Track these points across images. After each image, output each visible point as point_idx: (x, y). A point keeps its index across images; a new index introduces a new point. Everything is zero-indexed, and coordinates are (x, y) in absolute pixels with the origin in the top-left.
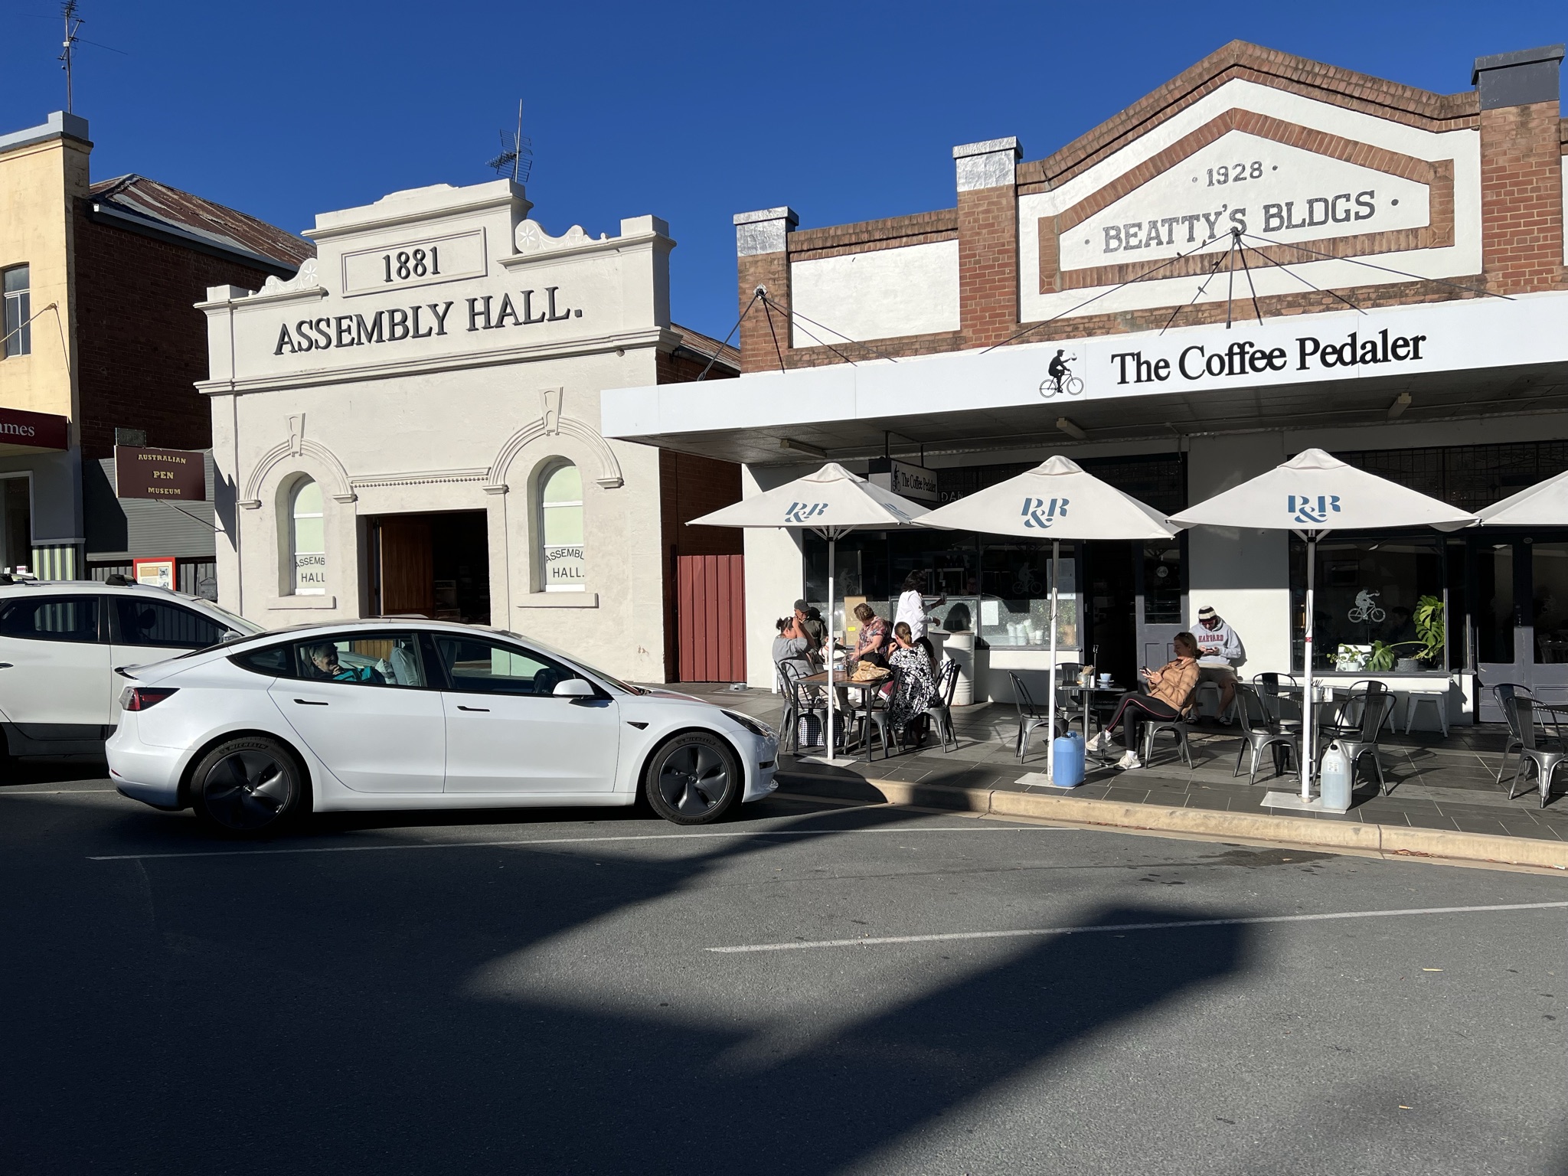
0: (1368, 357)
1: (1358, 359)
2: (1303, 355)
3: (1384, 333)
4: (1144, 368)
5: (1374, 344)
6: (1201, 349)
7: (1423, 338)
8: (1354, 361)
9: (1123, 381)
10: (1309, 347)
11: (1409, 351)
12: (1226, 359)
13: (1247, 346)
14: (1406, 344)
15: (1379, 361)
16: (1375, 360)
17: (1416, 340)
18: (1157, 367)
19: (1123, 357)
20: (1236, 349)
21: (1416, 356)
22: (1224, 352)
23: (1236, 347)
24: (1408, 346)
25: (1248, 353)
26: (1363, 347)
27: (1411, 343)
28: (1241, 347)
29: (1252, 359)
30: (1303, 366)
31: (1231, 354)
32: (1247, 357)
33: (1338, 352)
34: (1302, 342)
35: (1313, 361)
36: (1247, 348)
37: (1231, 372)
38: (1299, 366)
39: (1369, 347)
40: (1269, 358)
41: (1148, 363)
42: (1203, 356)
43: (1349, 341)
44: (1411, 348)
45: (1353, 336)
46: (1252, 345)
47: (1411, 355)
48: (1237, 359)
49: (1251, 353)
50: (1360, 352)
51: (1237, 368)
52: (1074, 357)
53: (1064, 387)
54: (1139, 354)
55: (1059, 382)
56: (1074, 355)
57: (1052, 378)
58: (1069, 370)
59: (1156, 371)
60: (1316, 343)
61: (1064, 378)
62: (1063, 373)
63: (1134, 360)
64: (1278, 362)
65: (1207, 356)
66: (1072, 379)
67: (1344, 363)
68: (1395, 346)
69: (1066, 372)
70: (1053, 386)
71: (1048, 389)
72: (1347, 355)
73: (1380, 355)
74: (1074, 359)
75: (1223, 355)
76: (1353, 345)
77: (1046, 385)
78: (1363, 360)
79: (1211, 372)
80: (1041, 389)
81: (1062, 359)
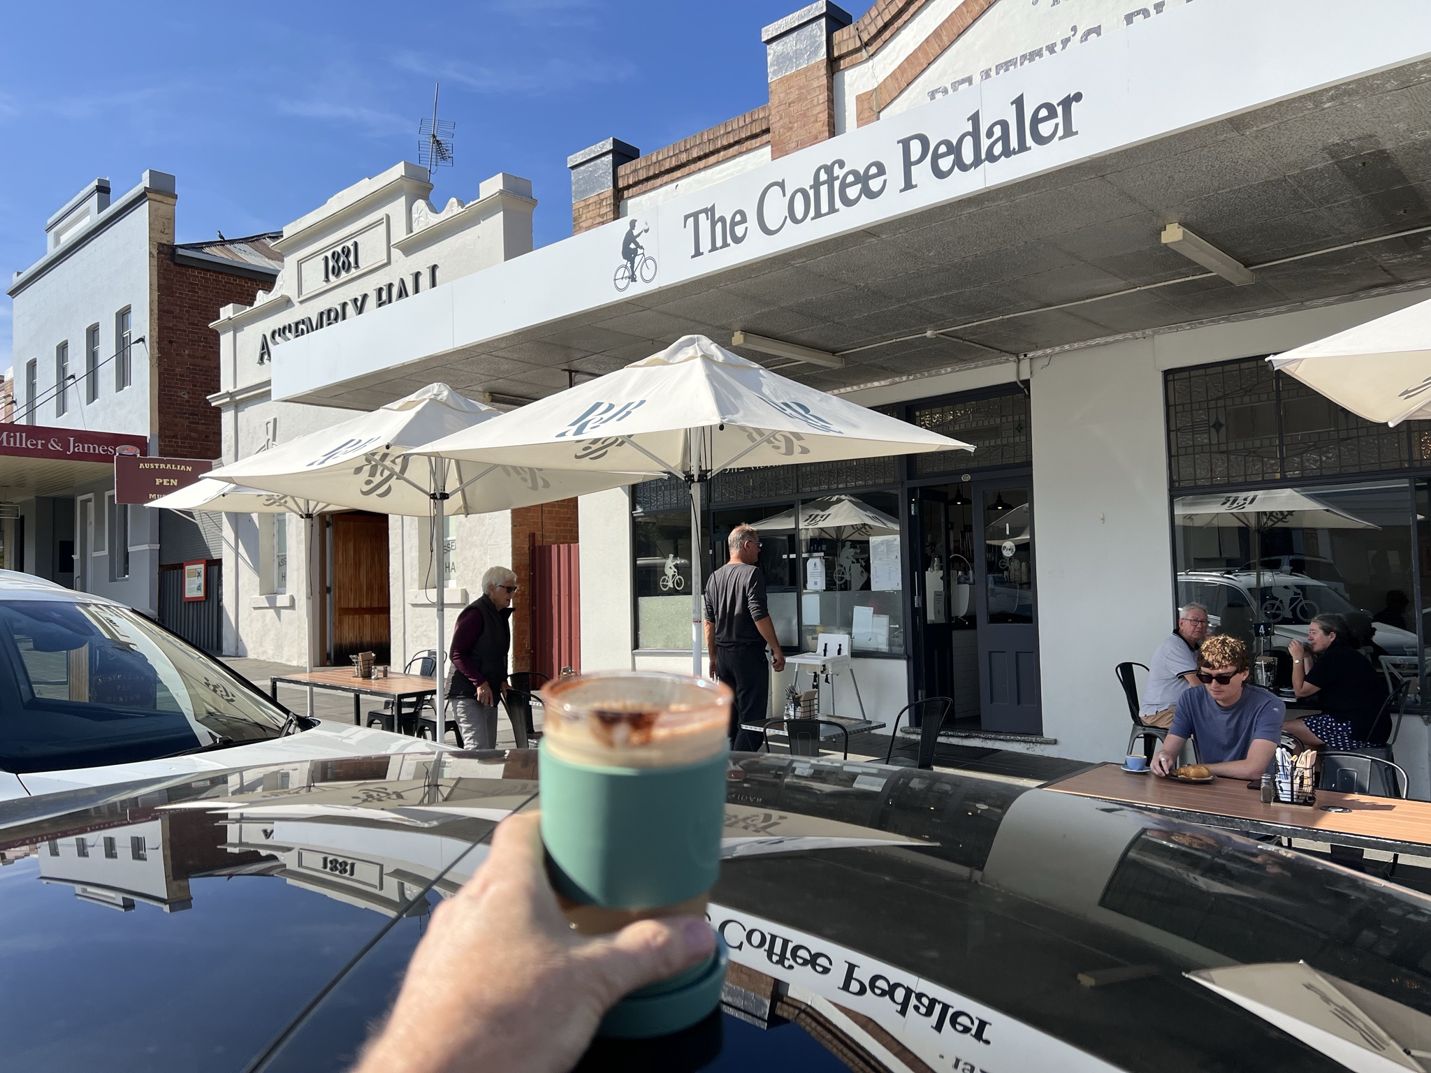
0: (998, 149)
1: (983, 157)
2: (908, 164)
3: (1019, 103)
4: (719, 226)
5: (1004, 125)
6: (782, 185)
7: (1078, 97)
8: (977, 162)
9: (698, 253)
10: (916, 148)
11: (1057, 125)
12: (811, 193)
13: (837, 165)
14: (1052, 114)
15: (1014, 152)
16: (1007, 152)
17: (1067, 103)
18: (734, 224)
19: (695, 215)
20: (823, 176)
21: (1069, 132)
22: (807, 183)
23: (823, 171)
24: (1056, 116)
25: (837, 178)
26: (990, 134)
27: (1060, 110)
28: (829, 169)
29: (844, 186)
30: (909, 185)
31: (817, 185)
32: (837, 184)
33: (954, 149)
34: (906, 143)
35: (922, 172)
36: (837, 171)
37: (818, 215)
38: (903, 186)
39: (998, 131)
40: (862, 179)
41: (722, 219)
42: (784, 195)
43: (969, 127)
44: (1060, 120)
45: (975, 118)
46: (841, 164)
47: (1060, 132)
48: (824, 189)
49: (841, 177)
50: (985, 143)
51: (825, 208)
52: (646, 228)
53: (637, 273)
54: (713, 209)
55: (632, 267)
56: (646, 224)
57: (625, 262)
58: (641, 248)
59: (730, 231)
60: (924, 140)
61: (637, 259)
62: (636, 255)
63: (708, 219)
64: (875, 185)
65: (788, 195)
66: (645, 261)
67: (964, 168)
68: (1036, 121)
69: (640, 251)
70: (627, 274)
71: (622, 278)
72: (968, 155)
73: (1014, 143)
74: (646, 231)
75: (808, 189)
76: (975, 134)
77: (620, 275)
78: (992, 158)
79: (795, 221)
80: (615, 280)
81: (635, 233)
